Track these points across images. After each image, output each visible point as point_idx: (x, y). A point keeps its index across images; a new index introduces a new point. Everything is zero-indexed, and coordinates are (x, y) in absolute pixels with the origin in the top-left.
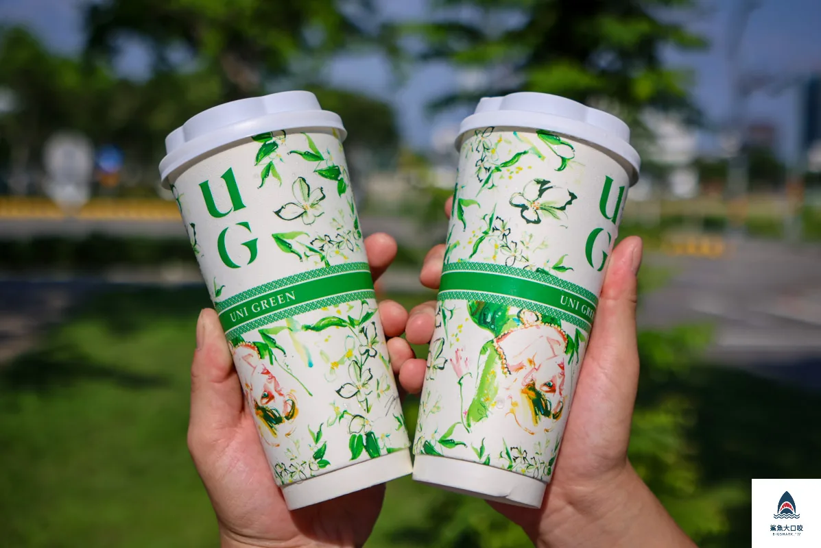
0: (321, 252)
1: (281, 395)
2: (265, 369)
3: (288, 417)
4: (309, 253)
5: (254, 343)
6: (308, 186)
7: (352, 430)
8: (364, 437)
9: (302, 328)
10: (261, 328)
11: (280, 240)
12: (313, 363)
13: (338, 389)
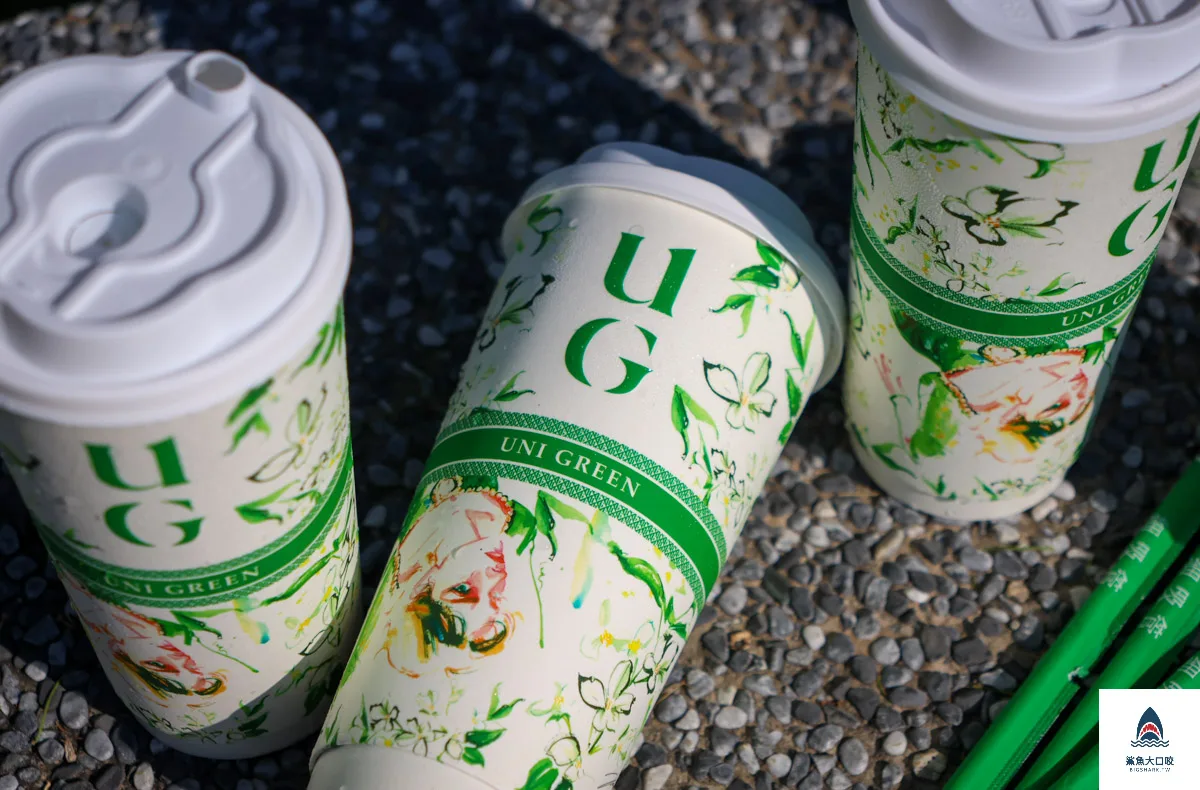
0: (714, 476)
1: (494, 606)
2: (500, 551)
3: (474, 646)
4: (700, 458)
5: (514, 503)
6: (768, 377)
7: (554, 751)
8: (558, 780)
9: (609, 544)
10: (546, 490)
11: (680, 401)
12: (584, 606)
13: (583, 675)
